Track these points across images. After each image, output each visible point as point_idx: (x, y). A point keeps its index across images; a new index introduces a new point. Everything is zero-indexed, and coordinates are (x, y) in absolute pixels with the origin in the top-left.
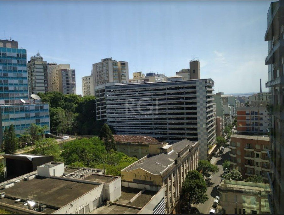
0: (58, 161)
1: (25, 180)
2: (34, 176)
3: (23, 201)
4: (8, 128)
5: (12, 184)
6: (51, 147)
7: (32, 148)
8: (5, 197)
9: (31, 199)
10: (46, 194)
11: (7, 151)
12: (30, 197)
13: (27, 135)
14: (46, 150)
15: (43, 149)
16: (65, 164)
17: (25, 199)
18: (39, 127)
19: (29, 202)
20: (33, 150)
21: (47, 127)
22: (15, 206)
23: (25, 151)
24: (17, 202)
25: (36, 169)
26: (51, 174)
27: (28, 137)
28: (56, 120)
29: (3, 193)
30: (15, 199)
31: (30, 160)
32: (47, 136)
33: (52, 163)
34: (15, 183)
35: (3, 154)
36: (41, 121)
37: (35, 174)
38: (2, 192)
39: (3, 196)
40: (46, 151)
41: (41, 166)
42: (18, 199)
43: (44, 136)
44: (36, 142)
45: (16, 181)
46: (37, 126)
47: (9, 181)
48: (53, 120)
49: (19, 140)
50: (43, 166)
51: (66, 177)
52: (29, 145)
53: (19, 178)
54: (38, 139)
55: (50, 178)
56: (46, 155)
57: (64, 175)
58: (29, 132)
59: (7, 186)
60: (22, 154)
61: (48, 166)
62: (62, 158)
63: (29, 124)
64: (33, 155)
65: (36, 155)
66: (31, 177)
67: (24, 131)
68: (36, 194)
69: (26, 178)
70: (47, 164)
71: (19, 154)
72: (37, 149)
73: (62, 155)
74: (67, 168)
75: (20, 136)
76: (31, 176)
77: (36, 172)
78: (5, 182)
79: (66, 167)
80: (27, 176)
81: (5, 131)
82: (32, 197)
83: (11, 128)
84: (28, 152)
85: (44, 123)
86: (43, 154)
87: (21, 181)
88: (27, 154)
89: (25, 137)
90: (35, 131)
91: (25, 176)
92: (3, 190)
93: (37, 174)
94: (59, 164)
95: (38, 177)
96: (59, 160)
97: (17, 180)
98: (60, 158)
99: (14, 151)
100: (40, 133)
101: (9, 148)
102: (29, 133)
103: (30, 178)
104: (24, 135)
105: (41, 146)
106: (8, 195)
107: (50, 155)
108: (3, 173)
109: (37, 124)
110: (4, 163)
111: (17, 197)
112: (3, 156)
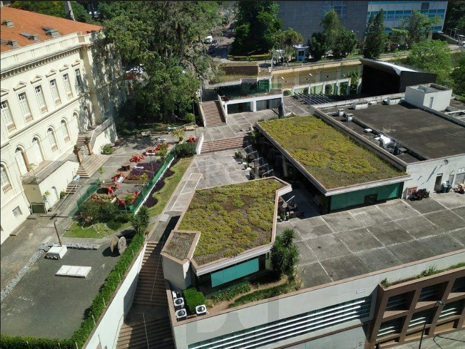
0: (443, 84)
1: (385, 103)
2: (398, 101)
3: (375, 133)
4: (375, 16)
5: (365, 106)
6: (438, 58)
7: (405, 55)
8: (353, 121)
9: (387, 133)
10: (410, 132)
11: (367, 55)
12: (385, 130)
13: (401, 31)
14: (427, 61)
15: (423, 58)
16: (455, 92)
17: (378, 131)
18: (426, 18)
19: (382, 137)
20: (406, 57)
21: (440, 20)
22: (362, 137)
23: (393, 58)
24: (366, 132)
25: (404, 91)
26: (426, 104)
27: (403, 34)
28: (458, 7)
29: (351, 114)
30: (365, 127)
31: (398, 73)
32: (436, 36)
33: (431, 86)
34: (370, 104)
35: (361, 57)
36: (430, 8)
37: (400, 98)
38: (350, 113)
39: (351, 118)
40: (427, 63)
41: (413, 87)
42: (368, 128)
43: (430, 36)
44: (414, 45)
45: (372, 102)
46: (422, 15)
47: (362, 100)
48: (453, 5)
49: (389, 38)
50: (416, 88)
51: (449, 114)
52: (402, 48)
53: (376, 98)
54: (418, 40)
55: (423, 110)
56: (425, 71)
57: (447, 110)
58: (407, 25)
59: (358, 107)
60: (389, 61)
61: (424, 89)
62: (452, 81)
63: (410, 12)
64: (404, 67)
65: (410, 68)
66: (394, 101)
67: (398, 23)
68: (396, 127)
69: (386, 100)
70: (423, 86)
71: (384, 60)
72: (412, 58)
73: (453, 76)
74: (455, 99)
75: (390, 32)
76: (394, 99)
77: (402, 95)
78: (357, 101)
79: (454, 97)
80: (388, 98)
81: (370, 21)
82: (388, 131)
83: (379, 16)
84: (397, 60)
85: (435, 11)
86: (420, 67)
87: (378, 103)
88: (396, 64)
89: (398, 34)
90: (417, 25)
91: (385, 98)
92: (350, 110)
93: (403, 99)
94: (443, 89)
95: (404, 104)
96: (446, 83)
97: (372, 100)
98: (447, 80)
99: (376, 56)
100: (423, 29)
101: (371, 49)
102: (407, 28)
103: (393, 102)
104: (398, 30)
105: (420, 53)
106: (356, 118)
107: (433, 71)
108: (356, 86)
109: (422, 12)
110: (360, 71)
111: (368, 125)
112: (361, 60)
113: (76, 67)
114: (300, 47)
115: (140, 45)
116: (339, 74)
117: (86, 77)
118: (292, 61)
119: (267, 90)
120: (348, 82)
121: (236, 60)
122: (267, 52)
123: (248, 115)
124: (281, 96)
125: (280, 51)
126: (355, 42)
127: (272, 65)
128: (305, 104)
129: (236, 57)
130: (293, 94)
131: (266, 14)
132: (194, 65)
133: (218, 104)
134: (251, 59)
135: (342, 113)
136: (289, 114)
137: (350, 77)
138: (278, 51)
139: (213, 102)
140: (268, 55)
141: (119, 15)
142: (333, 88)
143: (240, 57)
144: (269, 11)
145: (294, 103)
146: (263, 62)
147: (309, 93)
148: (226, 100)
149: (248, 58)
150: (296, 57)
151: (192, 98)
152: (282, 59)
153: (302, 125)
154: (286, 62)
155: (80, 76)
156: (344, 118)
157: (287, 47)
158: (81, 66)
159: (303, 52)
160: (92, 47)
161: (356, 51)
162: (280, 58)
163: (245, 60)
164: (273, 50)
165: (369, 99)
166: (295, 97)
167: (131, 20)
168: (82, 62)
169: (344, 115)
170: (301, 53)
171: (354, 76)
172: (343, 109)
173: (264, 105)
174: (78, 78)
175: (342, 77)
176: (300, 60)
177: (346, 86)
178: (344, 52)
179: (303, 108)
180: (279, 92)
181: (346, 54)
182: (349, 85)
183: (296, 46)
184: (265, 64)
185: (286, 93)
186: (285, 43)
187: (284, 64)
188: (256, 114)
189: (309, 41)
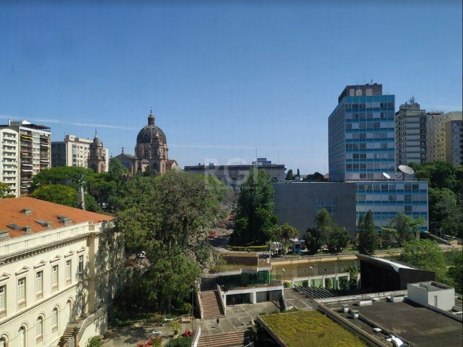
0: (442, 282)
1: (389, 300)
2: (402, 299)
3: (386, 334)
4: (365, 215)
5: (369, 303)
6: (430, 256)
7: (399, 252)
8: (359, 318)
9: (398, 334)
10: (422, 333)
11: (362, 251)
12: (395, 331)
13: (390, 230)
14: (421, 259)
15: (416, 256)
16: (456, 291)
17: (388, 331)
18: (411, 219)
19: (394, 338)
20: (399, 254)
21: (425, 221)
22: (372, 337)
23: (387, 255)
24: (375, 332)
25: (405, 288)
26: (431, 302)
27: (392, 232)
28: (439, 210)
29: (357, 311)
30: (373, 326)
31: (397, 270)
32: (423, 236)
33: (433, 284)
34: (374, 301)
35: (357, 252)
36: (413, 210)
37: (403, 296)
38: (355, 309)
39: (357, 315)
40: (422, 261)
41: (414, 285)
42: (377, 327)
43: (418, 236)
44: (405, 243)
45: (375, 299)
46: (407, 216)
47: (365, 296)
48: (433, 209)
49: (379, 236)
50: (417, 285)
51: (458, 314)
52: (393, 246)
53: (379, 294)
54: (408, 240)
55: (429, 309)
56: (422, 269)
57: (453, 310)
58: (394, 224)
59: (362, 303)
60: (384, 258)
61: (426, 287)
62: (451, 280)
63: (395, 213)
64: (402, 264)
65: (406, 265)
66: (397, 298)
67: (386, 222)
68: (406, 328)
69: (389, 297)
70: (424, 283)
71: (380, 256)
72: (406, 255)
73: (451, 273)
74: (459, 298)
75: (380, 230)
76: (398, 296)
77: (405, 292)
78: (359, 296)
79: (457, 297)
80: (391, 295)
81: (360, 221)
82: (399, 331)
83: (368, 216)
84: (392, 257)
85: (418, 213)
86: (416, 265)
87: (381, 300)
88: (391, 261)
89: (388, 232)
90: (404, 225)
91: (388, 294)
92: (355, 307)
93: (406, 296)
94: (444, 288)
95: (407, 301)
96: (446, 282)
97: (376, 297)
98: (446, 279)
99: (371, 252)
100: (411, 228)
101: (366, 245)
102: (395, 228)
103: (396, 300)
104: (387, 229)
105: (412, 252)
106: (363, 316)
107: (429, 269)
108: (355, 281)
109: (406, 213)
110: (357, 266)
111: (376, 324)
112: (356, 255)
113: (80, 254)
114: (296, 240)
115: (148, 234)
116: (336, 268)
117: (89, 264)
118: (289, 253)
119: (266, 281)
120: (347, 277)
121: (234, 250)
122: (265, 244)
123: (248, 307)
124: (281, 288)
125: (278, 243)
126: (348, 238)
127: (270, 256)
128: (307, 297)
129: (235, 247)
130: (293, 287)
131: (264, 210)
132: (196, 254)
133: (217, 295)
134: (249, 250)
135: (346, 309)
136: (291, 307)
137: (347, 271)
138: (275, 243)
139: (212, 292)
140: (265, 246)
141: (130, 207)
142: (332, 282)
143: (239, 247)
144: (265, 207)
145: (295, 296)
146: (261, 253)
147: (309, 286)
148: (225, 290)
149: (246, 248)
150: (293, 250)
151: (192, 287)
152: (279, 251)
153: (306, 320)
154: (284, 254)
155: (83, 262)
156: (349, 315)
157: (284, 240)
158: (86, 253)
159: (299, 245)
160: (100, 235)
161: (350, 246)
162: (277, 249)
163: (243, 250)
164: (270, 242)
165: (372, 295)
166: (295, 290)
167: (142, 212)
168: (87, 249)
169: (350, 312)
170: (298, 246)
171: (352, 271)
172: (347, 305)
173: (264, 297)
174: (81, 264)
175: (340, 272)
176: (297, 253)
177: (346, 280)
178: (338, 247)
179: (304, 301)
180: (279, 283)
181: (341, 248)
182: (349, 279)
183: (292, 240)
184: (263, 255)
185: (286, 285)
186: (282, 236)
187: (282, 255)
188: (256, 306)
189: (304, 235)
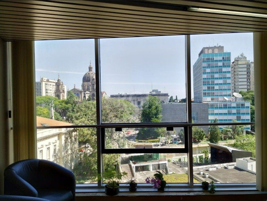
1: (226, 168)
2: (233, 167)
4: (213, 122)
5: (215, 169)
6: (251, 144)
7: (233, 142)
8: (209, 177)
11: (212, 141)
13: (228, 130)
14: (245, 146)
15: (243, 144)
23: (226, 144)
25: (235, 161)
26: (249, 168)
29: (207, 173)
30: (216, 181)
31: (231, 151)
32: (247, 133)
33: (250, 159)
35: (209, 142)
36: (242, 118)
37: (234, 165)
38: (206, 172)
39: (207, 176)
40: (246, 147)
41: (240, 159)
42: (218, 181)
43: (245, 133)
44: (236, 136)
45: (218, 167)
47: (212, 166)
48: (253, 117)
49: (222, 133)
50: (242, 159)
52: (230, 138)
53: (220, 165)
54: (238, 134)
55: (248, 172)
56: (245, 150)
58: (231, 126)
59: (211, 169)
60: (224, 145)
61: (247, 160)
63: (231, 120)
64: (233, 148)
65: (237, 149)
69: (226, 166)
70: (246, 158)
71: (221, 144)
72: (237, 144)
75: (222, 130)
76: (230, 166)
78: (209, 166)
85: (244, 120)
86: (241, 148)
87: (221, 168)
88: (228, 146)
89: (227, 131)
90: (236, 127)
91: (225, 165)
93: (236, 166)
95: (236, 168)
99: (216, 142)
100: (240, 129)
101: (213, 138)
104: (226, 129)
105: (240, 141)
106: (211, 176)
107: (249, 151)
108: (208, 158)
109: (237, 120)
110: (209, 150)
112: (208, 144)
113: (55, 144)
114: (175, 136)
115: (91, 133)
116: (197, 151)
117: (59, 150)
118: (171, 143)
119: (158, 159)
120: (202, 156)
121: (140, 142)
122: (157, 138)
123: (148, 173)
124: (166, 162)
126: (204, 135)
127: (160, 145)
128: (180, 167)
129: (140, 140)
130: (173, 162)
132: (118, 144)
133: (130, 166)
134: (149, 142)
135: (202, 173)
136: (171, 173)
137: (203, 153)
138: (163, 138)
139: (127, 165)
140: (157, 140)
141: (81, 118)
142: (195, 159)
143: (142, 141)
144: (157, 118)
145: (174, 167)
146: (155, 143)
147: (182, 161)
148: (134, 163)
149: (146, 141)
150: (173, 142)
151: (116, 162)
152: (165, 142)
153: (180, 179)
154: (167, 144)
155: (56, 149)
156: (203, 176)
157: (168, 136)
158: (57, 144)
159: (176, 139)
160: (65, 134)
161: (205, 139)
162: (164, 141)
164: (160, 137)
165: (216, 165)
166: (174, 163)
167: (88, 120)
168: (58, 141)
169: (204, 174)
171: (206, 152)
172: (202, 171)
173: (157, 167)
174: (55, 150)
175: (199, 153)
176: (175, 143)
177: (202, 158)
178: (198, 139)
179: (179, 169)
180: (165, 160)
181: (200, 140)
182: (204, 157)
183: (172, 136)
184: (156, 145)
185: (169, 161)
186: (166, 134)
187: (167, 145)
188: (152, 172)
189: (179, 133)
